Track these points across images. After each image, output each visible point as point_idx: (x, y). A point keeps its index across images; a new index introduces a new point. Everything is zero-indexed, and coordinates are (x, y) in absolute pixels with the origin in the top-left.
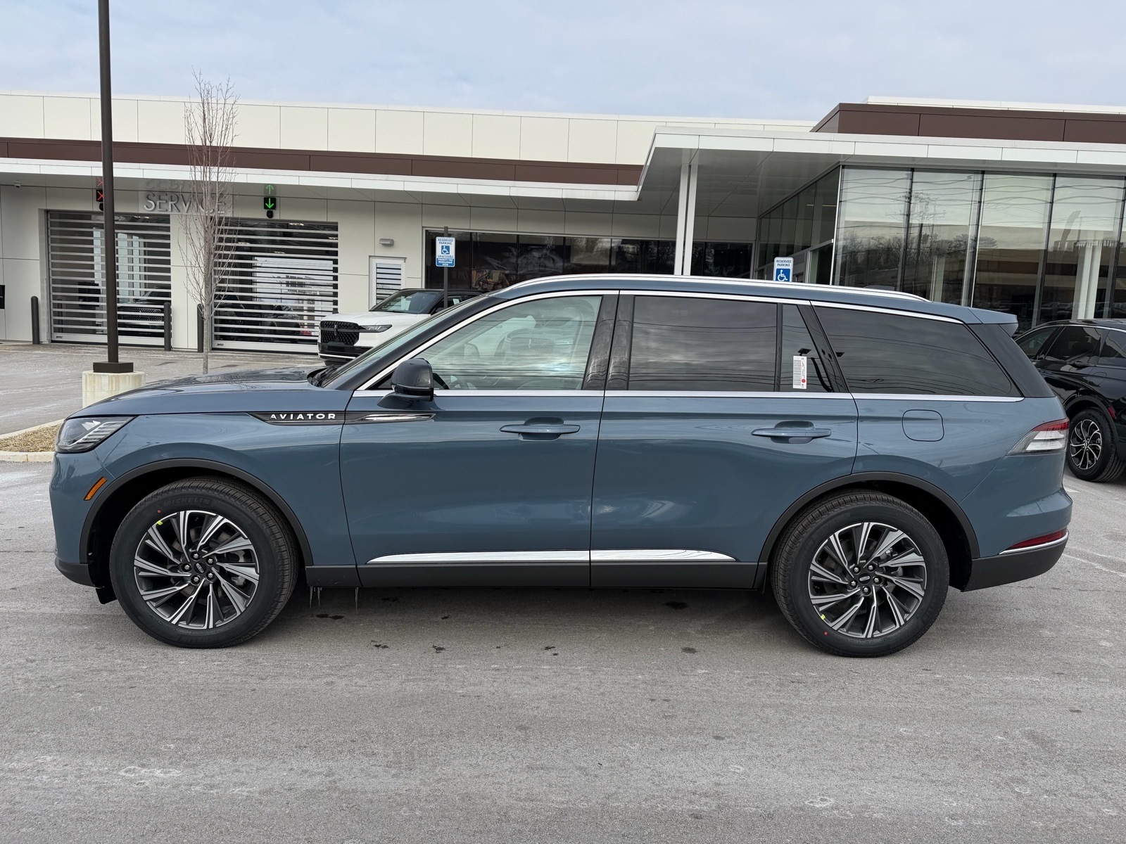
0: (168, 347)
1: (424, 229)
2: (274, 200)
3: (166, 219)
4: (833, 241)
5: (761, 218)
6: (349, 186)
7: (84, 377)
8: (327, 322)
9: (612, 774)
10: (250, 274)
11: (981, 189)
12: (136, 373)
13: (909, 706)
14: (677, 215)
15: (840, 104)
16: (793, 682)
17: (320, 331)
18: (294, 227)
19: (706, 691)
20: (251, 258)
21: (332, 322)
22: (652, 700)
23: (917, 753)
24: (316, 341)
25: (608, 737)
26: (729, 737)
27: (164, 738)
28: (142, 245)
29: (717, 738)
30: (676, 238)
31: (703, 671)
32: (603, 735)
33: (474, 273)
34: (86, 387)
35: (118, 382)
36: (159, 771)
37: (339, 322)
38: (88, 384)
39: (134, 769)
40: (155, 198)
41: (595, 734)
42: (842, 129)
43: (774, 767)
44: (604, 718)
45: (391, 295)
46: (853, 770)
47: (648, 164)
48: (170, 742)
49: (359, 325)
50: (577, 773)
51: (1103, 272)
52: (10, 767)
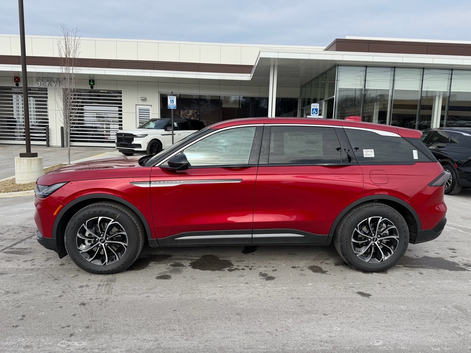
0: (48, 145)
1: (159, 93)
2: (93, 81)
3: (46, 90)
4: (334, 96)
5: (301, 87)
6: (127, 75)
7: (15, 159)
8: (119, 133)
9: (283, 334)
10: (83, 113)
11: (394, 75)
12: (39, 157)
13: (402, 296)
14: (269, 86)
15: (337, 39)
16: (350, 287)
17: (116, 137)
18: (102, 93)
19: (315, 293)
20: (82, 106)
21: (121, 133)
22: (293, 298)
23: (411, 317)
24: (115, 142)
25: (277, 317)
26: (329, 314)
27: (76, 327)
28: (34, 101)
29: (325, 315)
30: (269, 96)
31: (311, 284)
32: (275, 316)
33: (181, 111)
34: (17, 164)
35: (31, 161)
36: (77, 343)
37: (125, 133)
38: (18, 162)
39: (65, 342)
40: (40, 81)
41: (271, 315)
42: (338, 49)
43: (352, 327)
44: (274, 308)
45: (146, 121)
46: (387, 327)
47: (256, 65)
48: (79, 328)
49: (134, 134)
50: (268, 334)
51: (443, 108)
52: (5, 344)
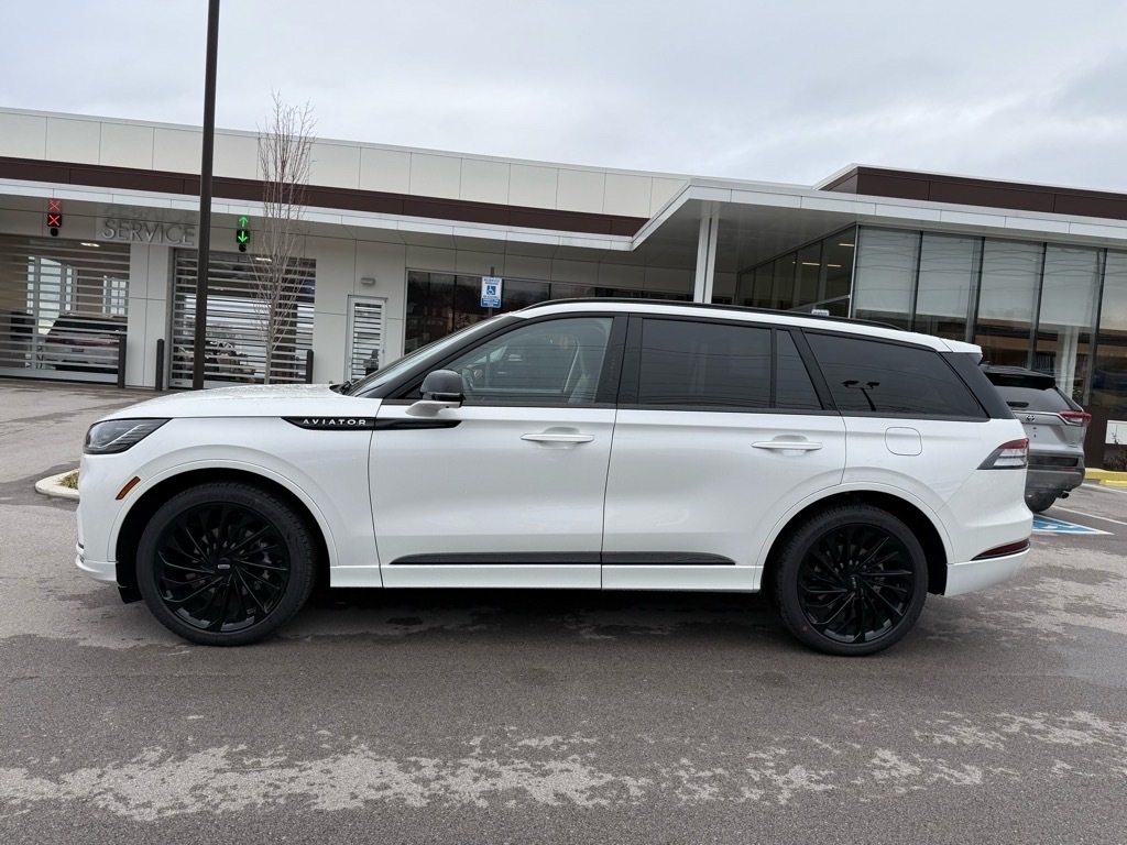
0: (121, 384)
1: (408, 270)
2: (247, 234)
3: (126, 248)
4: (850, 296)
5: (740, 274)
11: (982, 256)
14: (694, 269)
15: (859, 168)
40: (114, 226)
47: (664, 217)
